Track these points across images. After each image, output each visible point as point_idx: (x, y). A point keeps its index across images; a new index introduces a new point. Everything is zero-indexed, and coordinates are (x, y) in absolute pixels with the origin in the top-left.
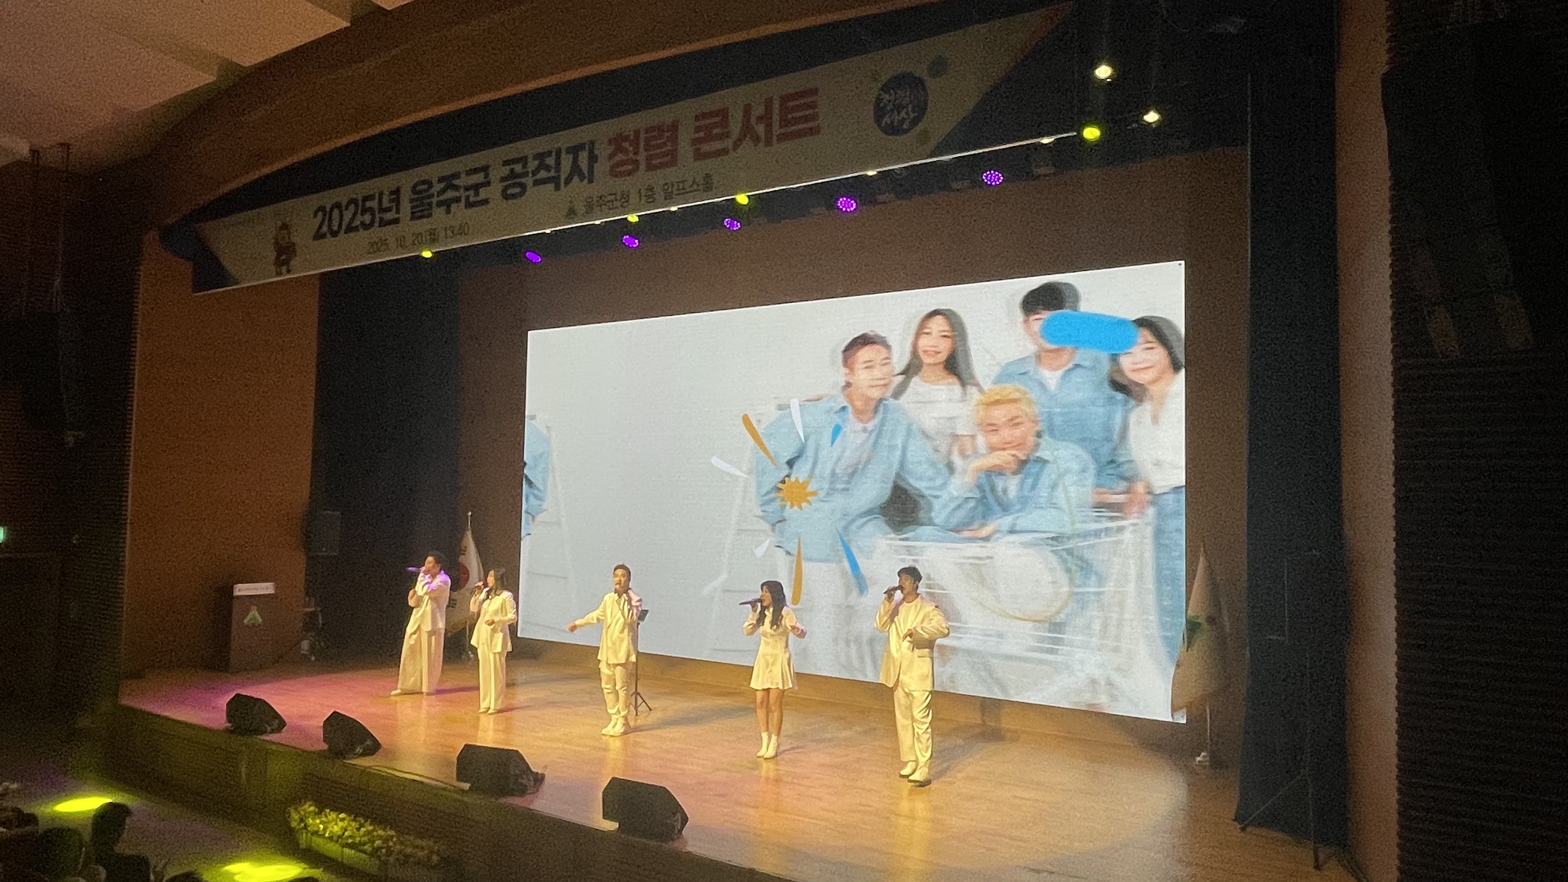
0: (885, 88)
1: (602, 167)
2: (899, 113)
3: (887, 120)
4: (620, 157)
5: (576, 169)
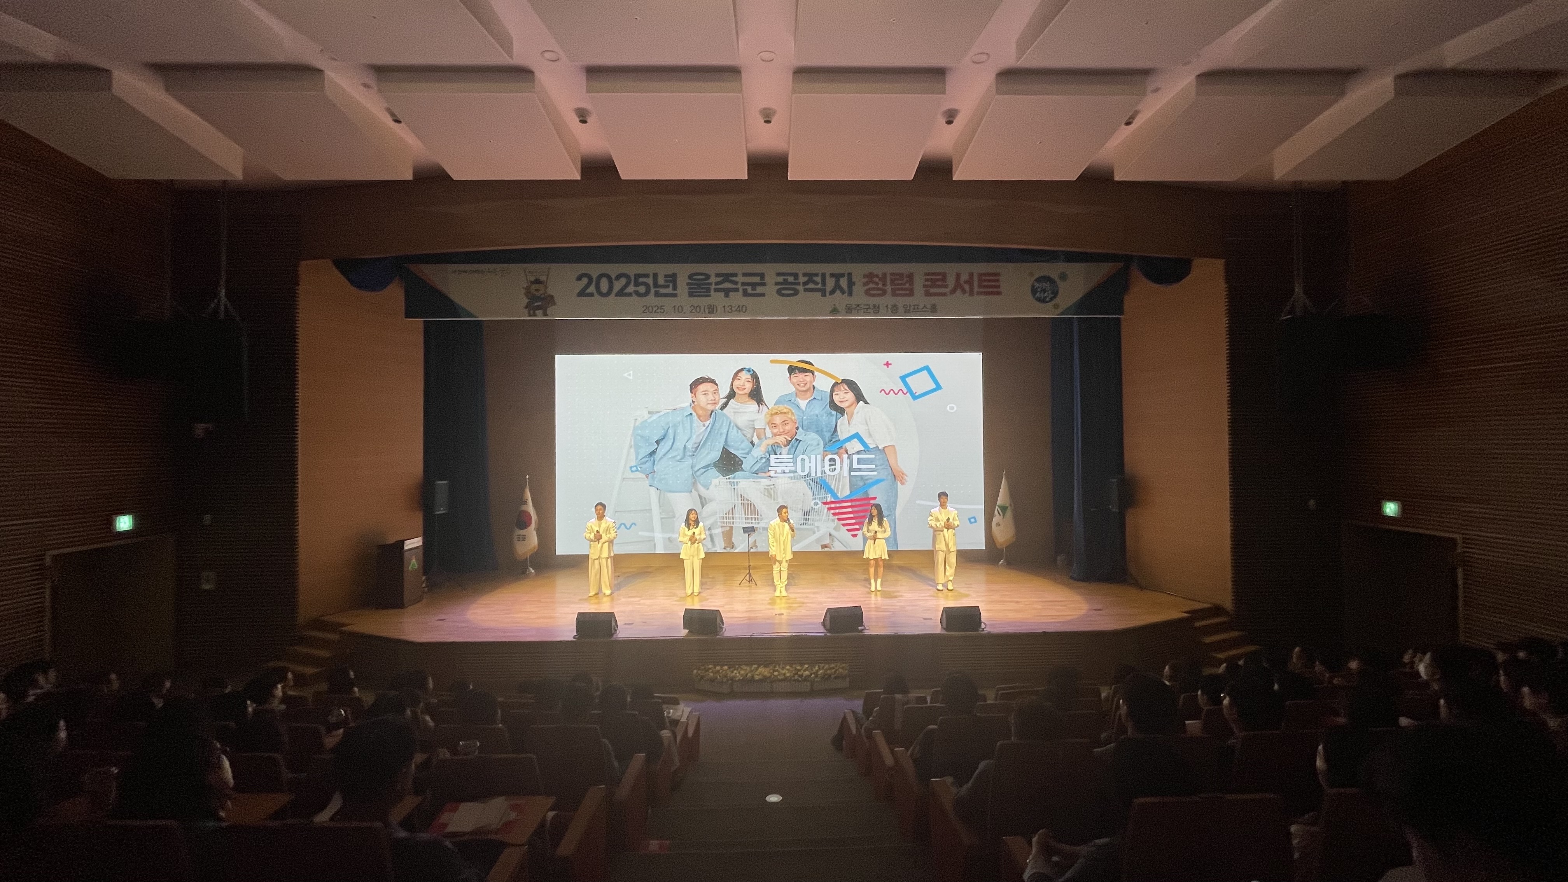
0: (1038, 280)
1: (858, 289)
2: (1044, 293)
3: (1038, 294)
4: (871, 286)
5: (837, 287)
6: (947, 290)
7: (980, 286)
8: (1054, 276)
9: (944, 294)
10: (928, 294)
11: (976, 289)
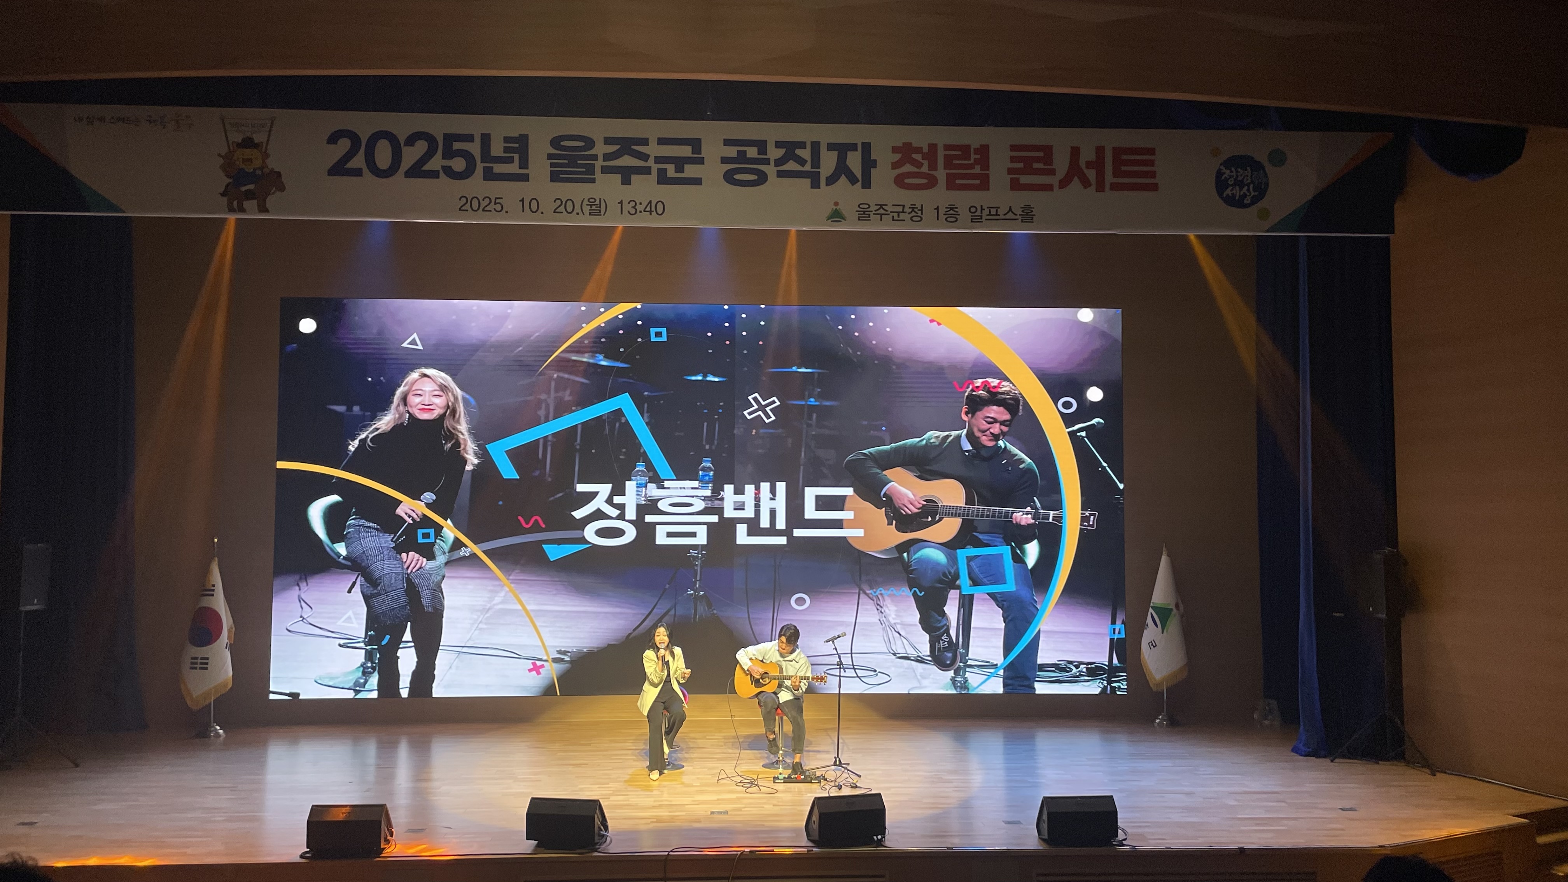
0: (1231, 162)
1: (882, 175)
2: (1241, 189)
3: (1228, 192)
4: (908, 168)
5: (842, 170)
6: (1054, 180)
7: (1117, 173)
8: (1261, 157)
9: (1049, 188)
10: (1016, 186)
11: (1109, 178)
